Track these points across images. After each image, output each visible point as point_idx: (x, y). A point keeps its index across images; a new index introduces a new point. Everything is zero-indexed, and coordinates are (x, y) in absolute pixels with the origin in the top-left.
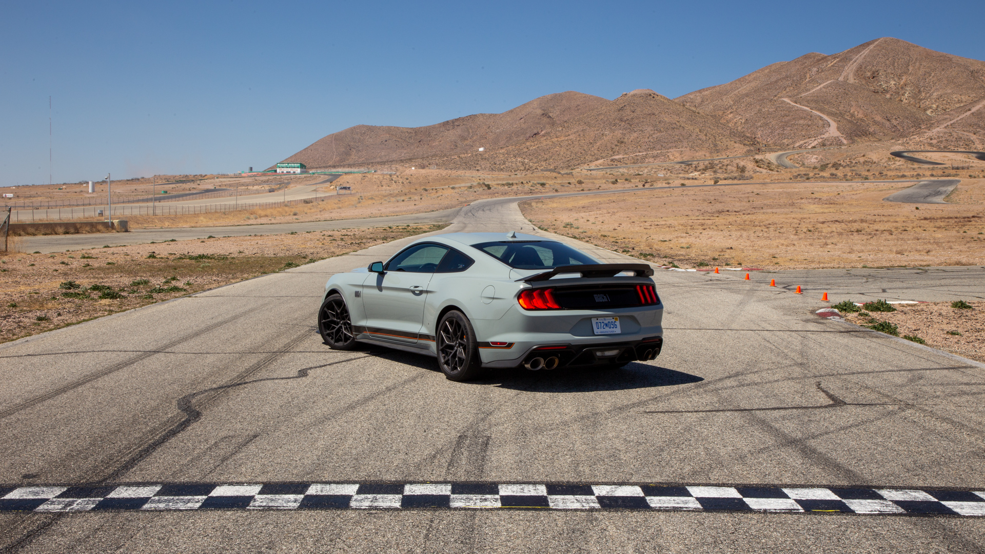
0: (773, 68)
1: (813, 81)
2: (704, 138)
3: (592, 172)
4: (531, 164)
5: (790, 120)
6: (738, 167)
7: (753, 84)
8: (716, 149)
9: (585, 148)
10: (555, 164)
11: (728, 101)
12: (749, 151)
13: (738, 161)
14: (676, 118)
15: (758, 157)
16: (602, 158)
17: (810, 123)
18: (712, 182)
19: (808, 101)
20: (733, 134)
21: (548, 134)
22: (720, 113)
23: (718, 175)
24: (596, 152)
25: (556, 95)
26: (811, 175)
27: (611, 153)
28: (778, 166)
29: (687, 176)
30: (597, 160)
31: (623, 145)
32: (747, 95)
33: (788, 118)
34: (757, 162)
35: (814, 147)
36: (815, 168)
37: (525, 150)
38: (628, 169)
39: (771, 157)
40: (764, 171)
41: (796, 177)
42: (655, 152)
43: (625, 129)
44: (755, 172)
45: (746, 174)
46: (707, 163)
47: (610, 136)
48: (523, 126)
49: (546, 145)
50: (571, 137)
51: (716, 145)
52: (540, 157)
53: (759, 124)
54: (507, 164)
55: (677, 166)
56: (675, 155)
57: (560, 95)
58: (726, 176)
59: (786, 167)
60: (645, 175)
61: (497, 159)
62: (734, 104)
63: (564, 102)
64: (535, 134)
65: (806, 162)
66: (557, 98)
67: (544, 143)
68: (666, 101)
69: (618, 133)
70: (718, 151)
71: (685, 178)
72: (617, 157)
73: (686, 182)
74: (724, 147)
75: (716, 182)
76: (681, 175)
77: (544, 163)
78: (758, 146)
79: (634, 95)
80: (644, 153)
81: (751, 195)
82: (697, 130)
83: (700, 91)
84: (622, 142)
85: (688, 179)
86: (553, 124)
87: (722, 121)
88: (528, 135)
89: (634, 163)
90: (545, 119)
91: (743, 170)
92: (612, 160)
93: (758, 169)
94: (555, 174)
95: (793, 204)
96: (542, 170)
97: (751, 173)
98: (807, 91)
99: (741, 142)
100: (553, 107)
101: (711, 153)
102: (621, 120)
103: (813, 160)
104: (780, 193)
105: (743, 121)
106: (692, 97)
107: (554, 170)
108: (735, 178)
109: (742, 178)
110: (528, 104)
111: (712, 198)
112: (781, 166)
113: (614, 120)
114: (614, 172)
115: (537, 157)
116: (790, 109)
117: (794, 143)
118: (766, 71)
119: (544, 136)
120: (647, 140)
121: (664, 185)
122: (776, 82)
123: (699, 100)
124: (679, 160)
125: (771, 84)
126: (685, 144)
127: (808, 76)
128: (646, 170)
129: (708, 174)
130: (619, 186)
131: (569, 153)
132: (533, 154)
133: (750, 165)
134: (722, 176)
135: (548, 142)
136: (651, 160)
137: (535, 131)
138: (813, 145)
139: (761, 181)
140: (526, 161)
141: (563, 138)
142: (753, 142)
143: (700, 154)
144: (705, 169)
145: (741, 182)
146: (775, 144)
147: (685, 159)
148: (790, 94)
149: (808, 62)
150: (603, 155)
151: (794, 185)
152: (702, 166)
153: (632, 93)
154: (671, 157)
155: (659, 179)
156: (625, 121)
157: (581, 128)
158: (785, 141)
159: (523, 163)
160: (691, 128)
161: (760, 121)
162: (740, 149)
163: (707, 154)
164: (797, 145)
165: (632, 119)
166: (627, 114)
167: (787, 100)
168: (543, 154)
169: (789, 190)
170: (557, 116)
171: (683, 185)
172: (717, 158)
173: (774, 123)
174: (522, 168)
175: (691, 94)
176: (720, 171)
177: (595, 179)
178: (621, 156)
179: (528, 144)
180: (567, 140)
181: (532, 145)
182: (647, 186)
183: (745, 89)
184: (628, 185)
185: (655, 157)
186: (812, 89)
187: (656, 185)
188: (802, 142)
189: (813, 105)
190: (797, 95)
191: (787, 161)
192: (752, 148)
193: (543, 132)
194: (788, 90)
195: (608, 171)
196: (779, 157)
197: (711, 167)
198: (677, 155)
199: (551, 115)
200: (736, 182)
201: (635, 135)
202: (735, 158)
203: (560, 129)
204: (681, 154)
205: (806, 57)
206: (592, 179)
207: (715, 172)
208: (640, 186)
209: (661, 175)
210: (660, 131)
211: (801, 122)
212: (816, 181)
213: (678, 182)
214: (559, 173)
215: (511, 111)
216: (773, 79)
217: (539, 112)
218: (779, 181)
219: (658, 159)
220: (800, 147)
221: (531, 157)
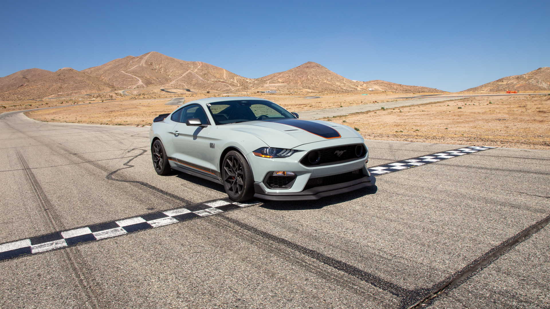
0: (116, 61)
1: (131, 65)
2: (94, 85)
3: (51, 100)
4: (22, 98)
5: (125, 79)
6: (110, 96)
7: (110, 66)
8: (99, 89)
9: (45, 90)
10: (33, 97)
11: (101, 72)
12: (112, 90)
13: (109, 94)
14: (82, 79)
15: (116, 92)
16: (54, 94)
17: (132, 80)
18: (101, 102)
19: (130, 72)
20: (105, 84)
21: (27, 85)
22: (99, 76)
23: (103, 99)
24: (50, 92)
25: (28, 70)
26: (136, 97)
27: (57, 92)
28: (124, 95)
29: (91, 100)
30: (51, 95)
31: (62, 89)
32: (108, 70)
33: (124, 78)
34: (116, 94)
35: (135, 88)
36: (137, 95)
37: (18, 92)
38: (66, 98)
39: (121, 92)
40: (120, 97)
41: (131, 98)
42: (76, 91)
43: (62, 83)
44: (116, 97)
45: (113, 98)
46: (97, 94)
47: (55, 86)
48: (14, 82)
49: (28, 90)
50: (39, 86)
51: (99, 88)
52: (25, 95)
53: (114, 80)
54: (10, 98)
55: (86, 96)
56: (84, 92)
57: (30, 70)
58: (106, 99)
59: (127, 95)
60: (74, 100)
61: (5, 96)
62: (104, 73)
63: (32, 72)
64: (22, 85)
65: (133, 93)
66: (29, 71)
67: (26, 89)
68: (77, 72)
69: (59, 84)
70: (100, 90)
71: (90, 100)
72: (60, 94)
73: (91, 102)
74: (103, 89)
75: (103, 101)
76: (88, 99)
77: (28, 97)
78: (115, 88)
79: (64, 70)
80: (71, 92)
81: (119, 105)
82: (91, 83)
83: (90, 69)
84: (61, 88)
85: (92, 101)
86: (29, 81)
87: (100, 79)
88: (17, 86)
89: (67, 96)
90: (25, 79)
91: (112, 97)
92: (58, 95)
93: (117, 96)
95: (136, 108)
96: (27, 100)
97: (115, 98)
98: (130, 69)
99: (108, 87)
100: (28, 74)
101: (98, 91)
102: (60, 79)
103: (135, 93)
104: (129, 104)
105: (108, 79)
106: (87, 70)
107: (33, 99)
108: (109, 100)
109: (112, 99)
110: (15, 73)
111: (105, 107)
112: (125, 95)
113: (57, 79)
114: (60, 99)
115: (24, 95)
116: (125, 75)
117: (127, 87)
118: (114, 62)
119: (26, 86)
120: (71, 87)
121: (82, 103)
122: (118, 65)
123: (90, 72)
124: (85, 94)
125: (116, 66)
126: (87, 88)
127: (129, 64)
128: (73, 98)
129: (99, 99)
130: (64, 104)
131: (38, 92)
132: (22, 93)
133: (114, 95)
134: (104, 99)
135: (28, 88)
136: (74, 94)
137: (21, 84)
138: (134, 87)
139: (119, 100)
140: (19, 96)
141: (35, 87)
142: (113, 87)
143: (94, 92)
144: (97, 97)
145: (112, 101)
146: (121, 87)
147: (88, 93)
148: (123, 70)
149: (129, 59)
150: (54, 93)
151: (132, 101)
152: (96, 96)
153: (63, 69)
154: (82, 93)
155: (80, 101)
156: (61, 80)
157: (42, 83)
158: (124, 86)
159: (18, 97)
160: (89, 82)
161: (114, 79)
162: (108, 89)
163: (97, 92)
164: (129, 87)
165: (64, 79)
166: (62, 77)
167: (123, 72)
168: (26, 93)
169: (132, 103)
170: (30, 78)
171: (90, 103)
172: (101, 93)
173: (119, 80)
174: (18, 99)
175: (86, 69)
176: (103, 97)
177: (53, 102)
178: (61, 93)
179: (19, 89)
180: (37, 87)
181: (21, 90)
182: (76, 104)
183: (107, 68)
184: (68, 104)
185: (76, 93)
186: (132, 68)
187: (79, 104)
188: (130, 87)
189: (132, 74)
190: (126, 70)
191: (126, 93)
192: (113, 89)
193: (25, 85)
194: (123, 68)
195: (57, 99)
196: (123, 92)
197: (99, 96)
198: (85, 92)
199: (27, 78)
200: (110, 101)
201: (66, 85)
202: (108, 93)
203: (33, 83)
204: (86, 91)
205: (128, 57)
206: (52, 102)
207: (101, 98)
208: (73, 104)
209: (80, 99)
210: (77, 83)
211: (129, 79)
212: (139, 100)
213: (88, 102)
214: (36, 101)
215: (8, 76)
216: (117, 64)
217: (21, 76)
218: (126, 100)
219: (77, 94)
220: (130, 88)
221: (21, 95)
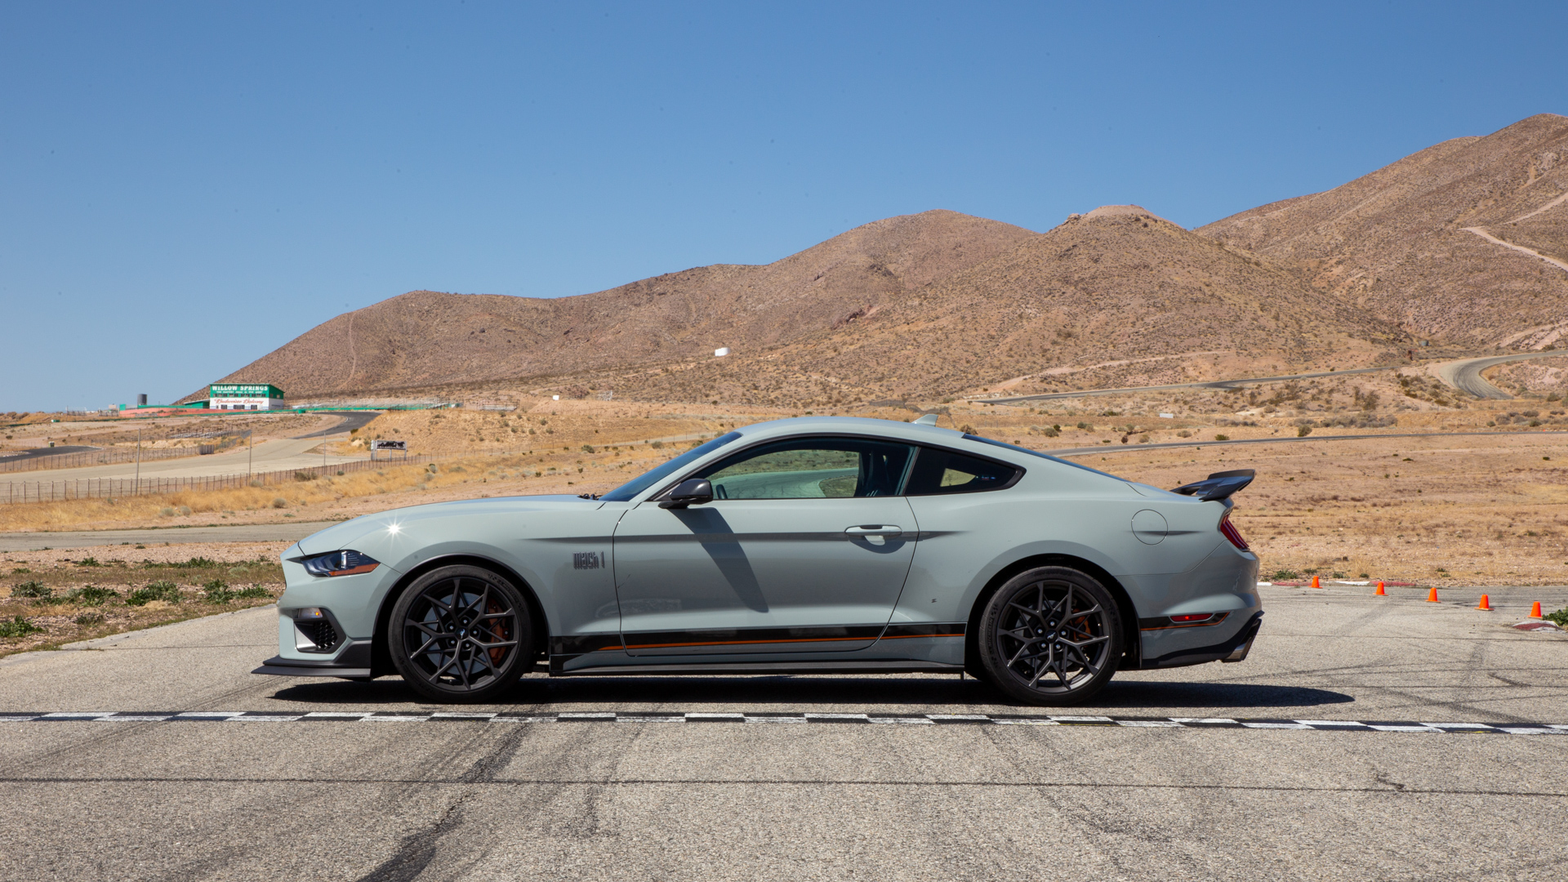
0: (1443, 153)
1: (1544, 183)
2: (1272, 324)
3: (996, 407)
4: (844, 388)
5: (1487, 282)
6: (1358, 395)
7: (1393, 193)
8: (1301, 351)
9: (978, 348)
10: (904, 390)
11: (1331, 233)
12: (1384, 357)
13: (1357, 381)
14: (1202, 276)
15: (1408, 372)
16: (1021, 373)
17: (1538, 287)
18: (1295, 433)
19: (1532, 234)
20: (1345, 315)
21: (885, 314)
22: (1313, 264)
23: (1309, 415)
24: (1004, 358)
25: (904, 220)
26: (1544, 414)
27: (1042, 361)
28: (1459, 394)
29: (1231, 417)
30: (1007, 377)
31: (1071, 341)
32: (1379, 220)
33: (1484, 275)
34: (1405, 383)
35: (1550, 348)
36: (1553, 398)
37: (830, 354)
38: (1085, 399)
39: (1442, 371)
40: (1425, 406)
41: (1505, 420)
42: (1151, 360)
43: (1077, 302)
44: (1401, 407)
45: (1380, 413)
46: (1280, 385)
47: (1037, 320)
48: (823, 294)
49: (882, 343)
50: (943, 322)
51: (1301, 343)
52: (866, 371)
53: (1410, 290)
54: (785, 387)
55: (1207, 394)
56: (1200, 367)
57: (914, 220)
58: (1329, 416)
59: (1480, 397)
60: (1127, 415)
61: (760, 376)
62: (1346, 242)
63: (924, 236)
64: (854, 315)
65: (1531, 383)
66: (907, 227)
67: (877, 336)
68: (1175, 235)
69: (1059, 314)
70: (1307, 357)
71: (1225, 423)
72: (1056, 372)
73: (1230, 432)
74: (1324, 348)
75: (1303, 433)
76: (1217, 416)
77: (875, 387)
78: (1408, 345)
79: (1097, 221)
80: (1124, 362)
81: (1392, 461)
82: (1256, 305)
83: (1260, 211)
84: (1069, 335)
85: (1235, 424)
86: (897, 290)
87: (1318, 283)
88: (835, 319)
89: (1098, 386)
90: (877, 280)
91: (1371, 402)
92: (1044, 379)
93: (1409, 401)
94: (905, 413)
95: (1496, 484)
96: (871, 403)
97: (1392, 410)
98: (1530, 208)
99: (1365, 335)
100: (897, 249)
101: (1290, 361)
102: (1066, 281)
103: (1549, 380)
104: (1465, 459)
105: (1370, 283)
106: (1240, 224)
107: (902, 403)
108: (1352, 422)
109: (1368, 422)
110: (834, 240)
111: (1296, 470)
112: (1467, 393)
113: (1049, 281)
114: (1051, 406)
115: (858, 372)
116: (1487, 254)
117: (1498, 336)
118: (1427, 161)
119: (875, 319)
120: (1129, 329)
121: (1175, 439)
122: (1452, 186)
123: (1258, 231)
124: (1210, 378)
125: (1439, 191)
126: (1225, 339)
127: (1532, 172)
128: (1129, 404)
129: (1285, 413)
130: (1063, 442)
131: (937, 361)
132: (851, 364)
133: (1388, 392)
134: (1319, 418)
135: (886, 335)
136: (1142, 378)
137: (854, 308)
138: (1547, 341)
139: (1418, 429)
140: (833, 380)
141: (922, 325)
142: (1397, 334)
143: (1262, 365)
144: (1277, 401)
145: (1366, 431)
146: (1450, 339)
147: (1226, 376)
148: (1486, 216)
149: (1531, 139)
150: (1023, 366)
151: (1500, 438)
152: (1267, 393)
153: (1093, 214)
154: (1191, 372)
155: (1163, 424)
156: (1076, 284)
157: (966, 300)
158: (1476, 332)
159: (825, 387)
160: (1240, 300)
161: (1411, 282)
162: (1363, 351)
163: (1281, 365)
164: (1508, 341)
165: (1093, 278)
166: (1081, 264)
167: (1479, 231)
168: (873, 364)
169: (1488, 451)
170: (908, 271)
171: (1222, 438)
172: (1304, 373)
173: (1446, 287)
174: (823, 398)
175: (1237, 216)
176: (1314, 405)
177: (1005, 424)
178: (1066, 370)
179: (836, 339)
180: (934, 330)
181: (847, 343)
182: (1133, 440)
183: (1373, 203)
184: (1085, 440)
185: (1150, 371)
186: (1544, 203)
187: (1153, 439)
188: (1519, 335)
189: (1547, 244)
190: (1506, 217)
191: (1483, 383)
192: (1393, 350)
193: (873, 311)
194: (1481, 206)
195: (1036, 404)
196: (1461, 372)
197: (1290, 394)
198: (1206, 366)
199: (891, 268)
200: (1353, 431)
201: (1102, 316)
202: (1351, 374)
203: (916, 302)
204: (1216, 361)
205: (1527, 125)
206: (998, 424)
207: (1300, 407)
208: (1118, 442)
209: (1167, 415)
210: (1163, 308)
211: (1517, 285)
212: (1557, 430)
213: (1209, 432)
214: (916, 410)
215: (794, 259)
216: (1444, 180)
217: (862, 260)
218: (1461, 430)
219: (1158, 377)
220: (1515, 347)
221: (843, 371)
